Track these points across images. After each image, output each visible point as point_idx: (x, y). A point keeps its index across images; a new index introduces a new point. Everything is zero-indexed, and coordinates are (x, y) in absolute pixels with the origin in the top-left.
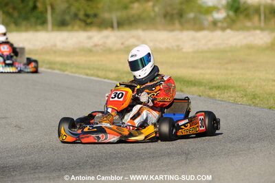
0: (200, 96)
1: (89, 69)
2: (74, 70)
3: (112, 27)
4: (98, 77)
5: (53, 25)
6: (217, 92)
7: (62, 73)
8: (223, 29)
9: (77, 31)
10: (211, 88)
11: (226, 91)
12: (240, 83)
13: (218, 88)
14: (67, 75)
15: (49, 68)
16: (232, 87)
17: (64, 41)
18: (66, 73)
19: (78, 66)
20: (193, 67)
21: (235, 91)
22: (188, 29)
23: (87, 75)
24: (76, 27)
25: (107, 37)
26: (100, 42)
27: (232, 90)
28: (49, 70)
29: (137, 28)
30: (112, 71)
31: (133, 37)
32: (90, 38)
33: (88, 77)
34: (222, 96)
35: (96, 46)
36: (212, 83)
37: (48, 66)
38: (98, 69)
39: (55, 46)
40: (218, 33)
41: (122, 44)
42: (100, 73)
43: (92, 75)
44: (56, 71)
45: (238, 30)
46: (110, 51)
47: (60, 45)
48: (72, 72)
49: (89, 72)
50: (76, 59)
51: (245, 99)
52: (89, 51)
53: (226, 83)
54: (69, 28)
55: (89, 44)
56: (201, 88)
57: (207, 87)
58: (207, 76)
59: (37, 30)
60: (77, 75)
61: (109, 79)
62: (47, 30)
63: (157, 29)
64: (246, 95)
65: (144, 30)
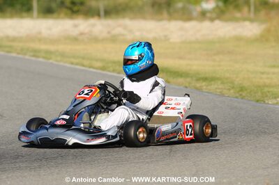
0: (186, 87)
1: (74, 57)
2: (59, 58)
3: (99, 15)
4: (83, 66)
5: (39, 12)
6: (204, 84)
7: (46, 61)
8: (212, 20)
9: (62, 18)
10: (198, 80)
11: (213, 82)
12: (227, 75)
13: (205, 79)
14: (52, 63)
15: (33, 56)
16: (218, 79)
17: (50, 29)
18: (51, 61)
19: (63, 55)
20: (181, 58)
21: (223, 83)
22: (176, 19)
23: (72, 63)
24: (62, 15)
25: (93, 25)
26: (86, 31)
27: (220, 82)
28: (33, 58)
29: (124, 17)
30: (97, 60)
31: (119, 26)
32: (76, 26)
33: (73, 66)
34: (209, 87)
35: (82, 34)
36: (199, 74)
37: (32, 54)
38: (83, 58)
39: (40, 33)
40: (207, 24)
41: (109, 33)
42: (86, 63)
43: (77, 64)
44: (41, 59)
45: (226, 20)
46: (95, 40)
47: (45, 33)
48: (57, 61)
49: (75, 61)
50: (61, 47)
51: (232, 91)
52: (75, 40)
53: (214, 75)
54: (56, 15)
55: (75, 32)
56: (188, 80)
57: (194, 79)
58: (195, 68)
59: (22, 17)
60: (62, 64)
62: (32, 17)
63: (144, 18)
64: (233, 88)
65: (131, 19)
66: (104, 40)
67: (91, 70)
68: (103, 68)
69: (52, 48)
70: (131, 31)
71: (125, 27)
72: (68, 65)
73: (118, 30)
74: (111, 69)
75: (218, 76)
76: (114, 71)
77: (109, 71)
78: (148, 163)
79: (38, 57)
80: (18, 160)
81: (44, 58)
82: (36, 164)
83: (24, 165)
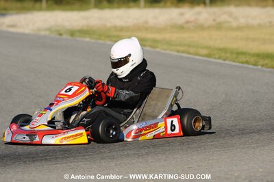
66: (209, 27)
67: (197, 57)
68: (209, 56)
69: (158, 36)
70: (236, 18)
72: (175, 53)
73: (224, 18)
74: (217, 56)
76: (219, 58)
77: (215, 58)
78: (253, 148)
80: (126, 148)
82: (143, 151)
83: (132, 152)
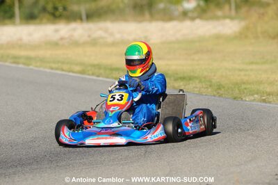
1: (54, 62)
2: (38, 64)
3: (81, 19)
4: (63, 70)
5: (21, 19)
6: (181, 83)
7: (26, 67)
8: (193, 19)
9: (45, 24)
10: (176, 80)
11: (191, 82)
12: (205, 74)
13: (183, 78)
14: (32, 69)
15: (14, 63)
16: (196, 78)
18: (31, 67)
19: (43, 60)
21: (200, 82)
22: (157, 20)
23: (52, 69)
24: (45, 20)
25: (74, 30)
26: (66, 36)
27: (197, 81)
28: (13, 65)
29: (106, 20)
30: (77, 64)
31: (100, 29)
32: (57, 31)
33: (53, 71)
35: (62, 39)
36: (177, 74)
37: (12, 61)
38: (63, 63)
39: (21, 40)
40: (188, 23)
41: (89, 36)
42: (65, 67)
43: (57, 69)
44: (21, 66)
45: (207, 19)
46: (76, 44)
47: (26, 39)
48: (36, 67)
49: (54, 66)
50: (41, 53)
51: (209, 90)
52: (55, 45)
53: (192, 74)
54: (38, 21)
55: (56, 37)
57: (172, 79)
58: (173, 68)
59: (4, 24)
60: (41, 69)
61: (73, 72)
62: (14, 24)
63: (126, 20)
64: (210, 86)
65: (113, 21)
71: (106, 31)
75: (196, 75)
79: (18, 63)
81: (24, 64)
